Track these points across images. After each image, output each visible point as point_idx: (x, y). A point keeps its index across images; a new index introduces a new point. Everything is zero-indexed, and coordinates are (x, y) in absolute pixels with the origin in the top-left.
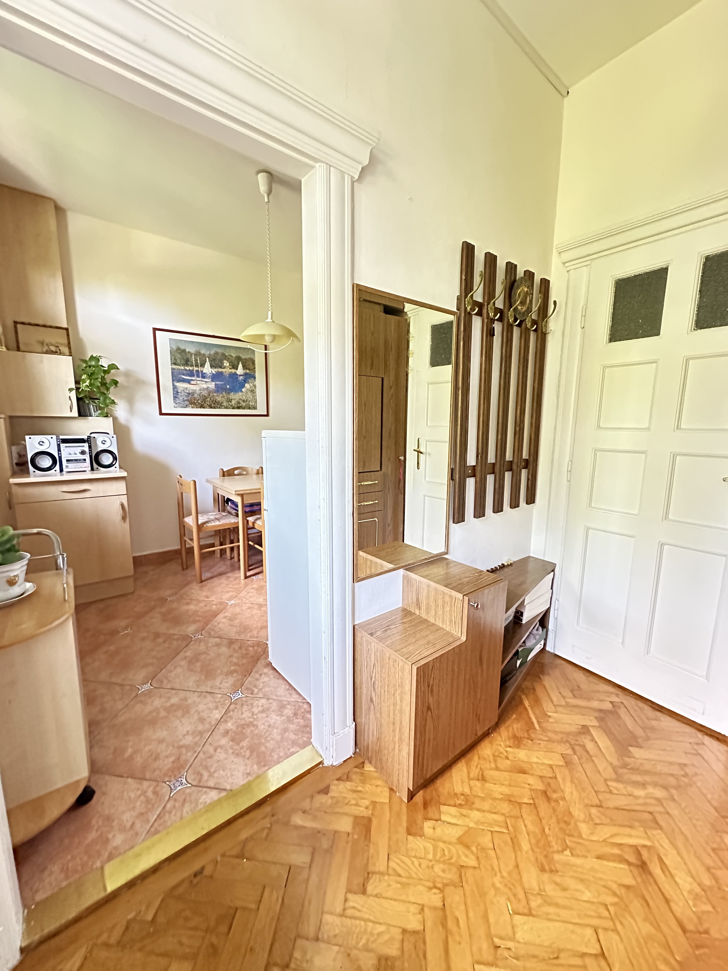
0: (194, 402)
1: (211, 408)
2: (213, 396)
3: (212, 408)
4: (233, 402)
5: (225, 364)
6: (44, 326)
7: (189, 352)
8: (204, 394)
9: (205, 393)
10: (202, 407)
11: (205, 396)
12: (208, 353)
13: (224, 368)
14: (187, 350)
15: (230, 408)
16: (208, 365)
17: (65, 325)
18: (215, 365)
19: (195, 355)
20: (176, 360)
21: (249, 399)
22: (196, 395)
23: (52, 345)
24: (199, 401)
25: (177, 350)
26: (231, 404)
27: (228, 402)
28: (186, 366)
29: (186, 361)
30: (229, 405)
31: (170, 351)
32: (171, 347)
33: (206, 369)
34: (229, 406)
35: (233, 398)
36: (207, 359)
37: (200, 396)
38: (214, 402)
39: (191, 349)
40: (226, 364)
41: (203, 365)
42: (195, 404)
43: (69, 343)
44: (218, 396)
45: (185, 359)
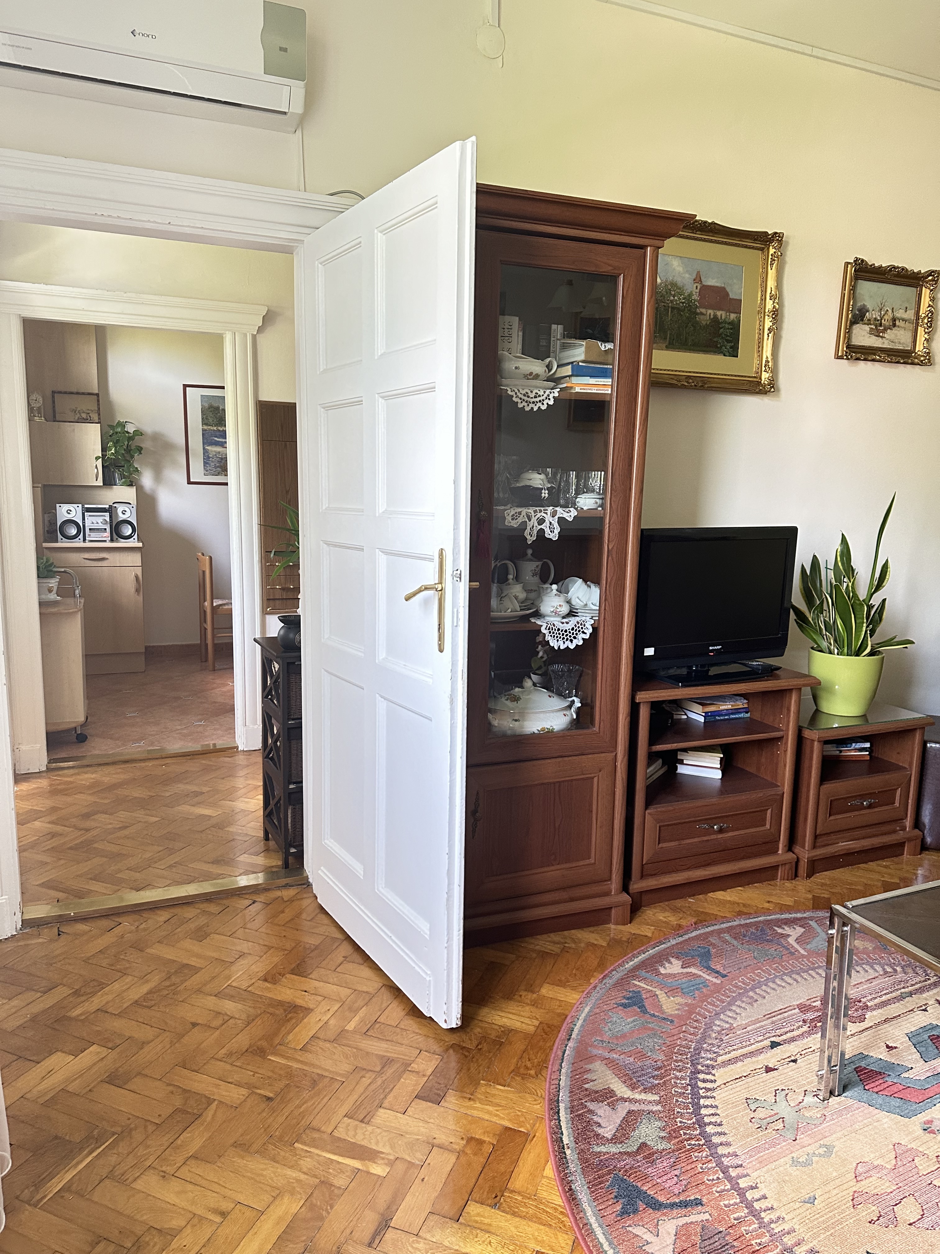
6: (78, 393)
14: (221, 407)
17: (97, 392)
20: (208, 419)
23: (84, 413)
25: (209, 408)
31: (202, 409)
32: (202, 405)
43: (99, 409)
45: (217, 418)
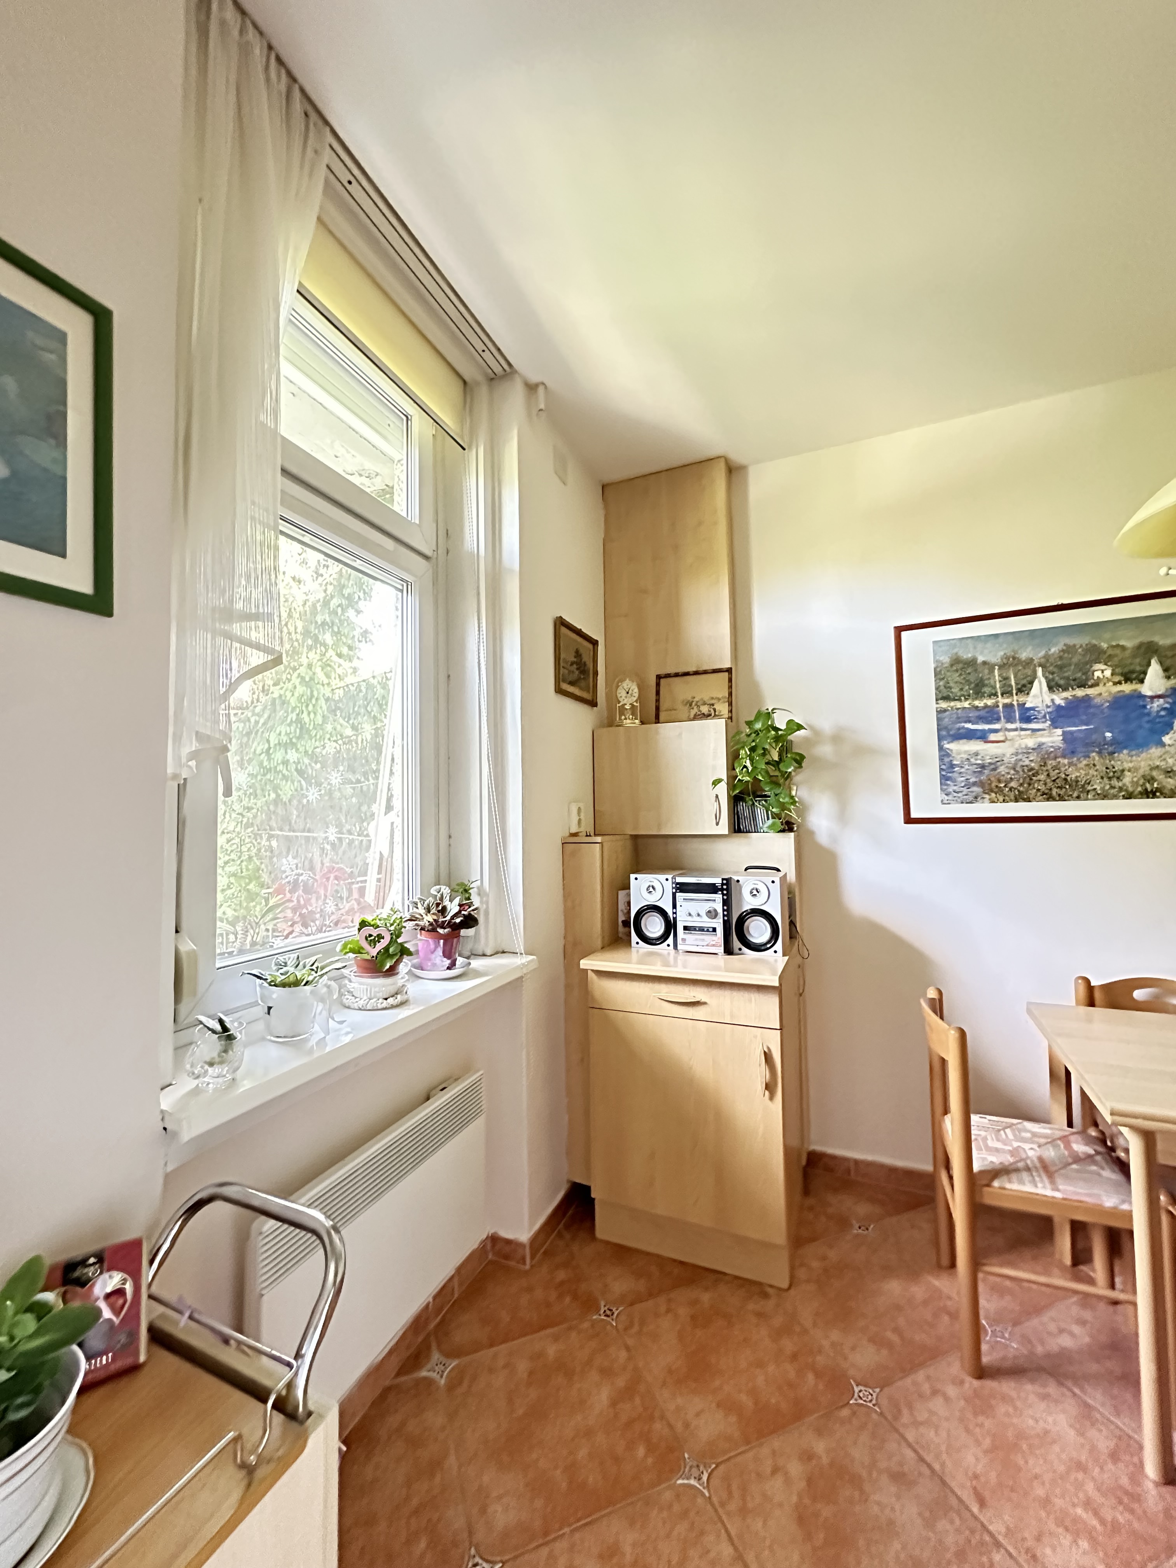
0: (997, 786)
1: (1050, 798)
2: (1055, 768)
3: (1054, 800)
4: (1127, 779)
5: (1097, 674)
6: (696, 673)
7: (984, 663)
8: (1027, 762)
9: (1031, 761)
10: (1021, 797)
11: (1032, 769)
12: (1042, 653)
13: (1096, 685)
14: (980, 659)
15: (1115, 797)
16: (1040, 686)
17: (727, 665)
18: (1062, 682)
19: (1001, 667)
20: (950, 688)
22: (1002, 769)
23: (704, 704)
24: (1013, 784)
25: (952, 665)
26: (1120, 784)
27: (1110, 778)
28: (976, 699)
29: (977, 685)
30: (1112, 787)
31: (935, 669)
32: (936, 661)
33: (1034, 696)
34: (1112, 791)
35: (1127, 765)
36: (1040, 671)
37: (1014, 769)
38: (1060, 782)
39: (991, 655)
40: (1102, 671)
41: (1024, 688)
42: (1000, 791)
43: (730, 694)
44: (1070, 764)
45: (971, 683)
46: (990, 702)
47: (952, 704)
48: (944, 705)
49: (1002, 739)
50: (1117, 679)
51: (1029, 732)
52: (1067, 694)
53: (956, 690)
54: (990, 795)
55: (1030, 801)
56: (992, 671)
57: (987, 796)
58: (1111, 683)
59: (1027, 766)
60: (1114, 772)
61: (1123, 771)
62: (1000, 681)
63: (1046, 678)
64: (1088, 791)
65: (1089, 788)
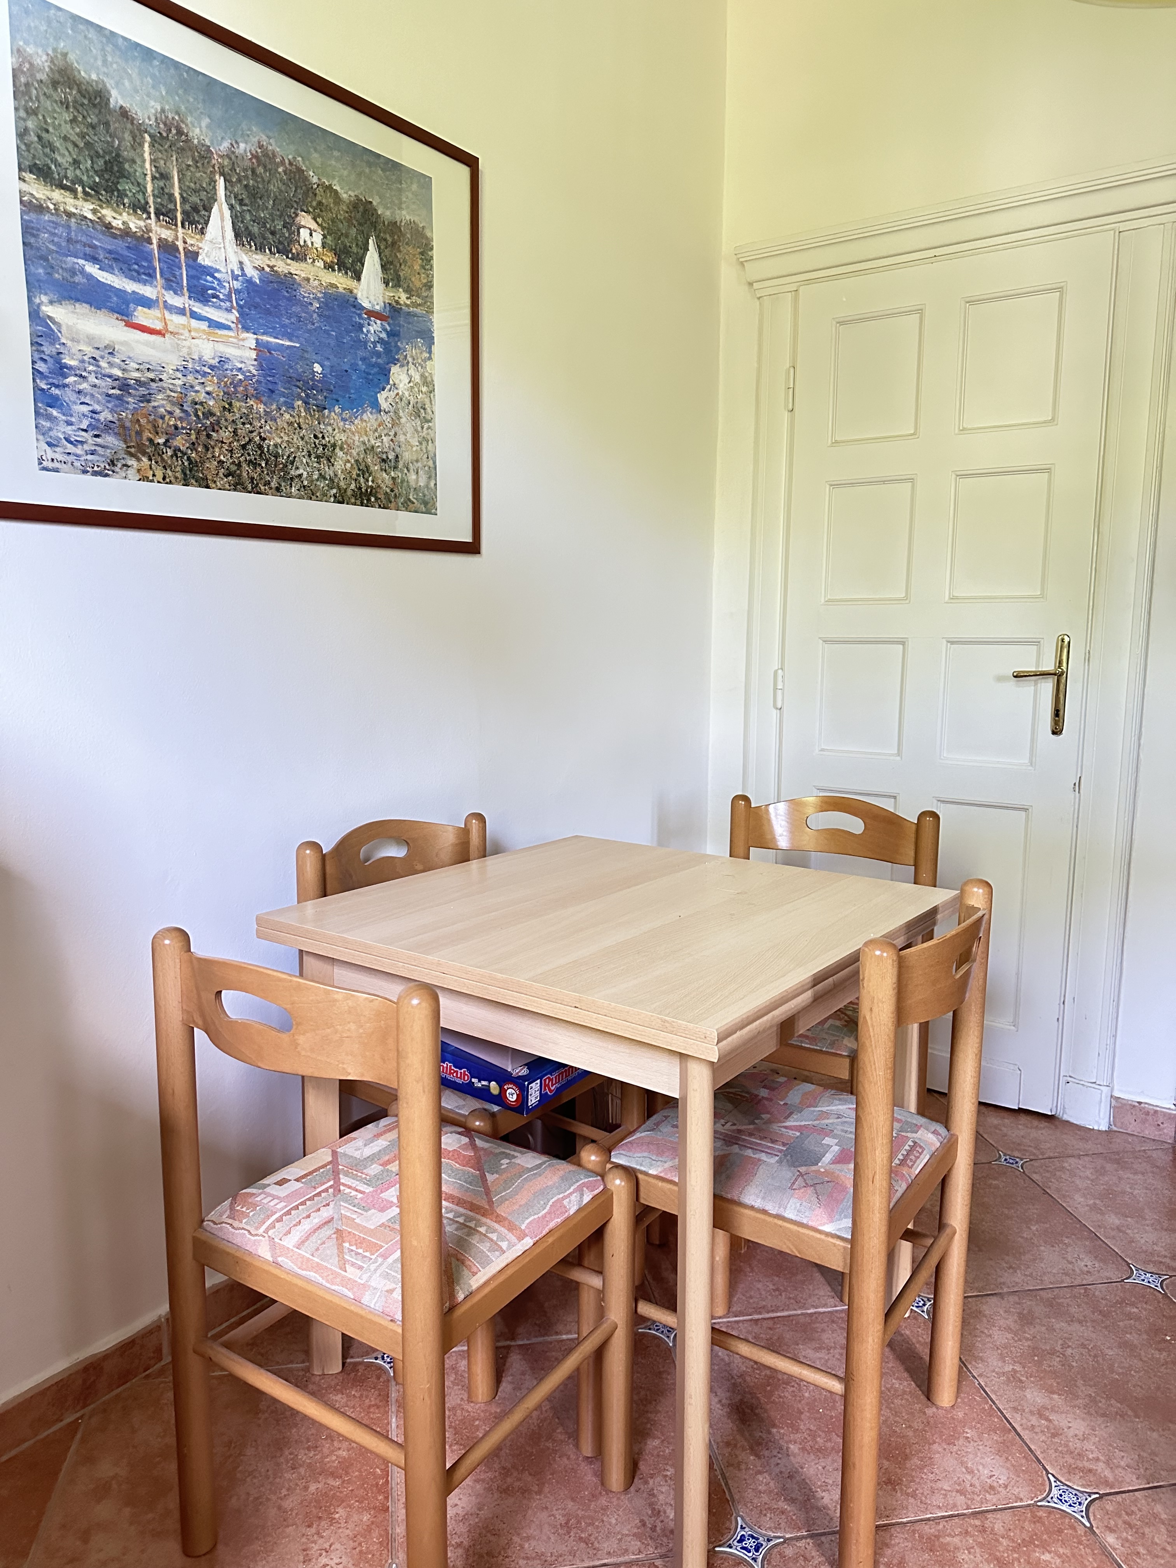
0: (151, 441)
1: (238, 486)
2: (246, 418)
3: (245, 489)
4: (341, 463)
5: (304, 233)
7: (124, 114)
8: (202, 397)
10: (192, 473)
11: (210, 414)
12: (225, 147)
13: (299, 257)
14: (115, 99)
15: (324, 497)
16: (221, 222)
18: (255, 229)
19: (155, 141)
21: (406, 456)
24: (179, 442)
26: (330, 472)
27: (318, 459)
28: (107, 203)
29: (109, 167)
30: (322, 477)
31: (15, 75)
32: (18, 52)
33: (213, 242)
34: (321, 484)
35: (340, 437)
37: (181, 406)
38: (253, 451)
40: (310, 232)
41: (196, 215)
42: (154, 453)
44: (269, 416)
45: (98, 156)
46: (135, 224)
47: (57, 195)
48: (39, 191)
49: (158, 326)
50: (330, 258)
51: (204, 325)
52: (262, 260)
53: (64, 159)
54: (139, 460)
55: (208, 487)
56: (137, 144)
57: (132, 462)
58: (320, 264)
59: (202, 403)
60: (324, 446)
61: (334, 446)
62: (154, 178)
63: (231, 208)
64: (292, 479)
65: (293, 473)
